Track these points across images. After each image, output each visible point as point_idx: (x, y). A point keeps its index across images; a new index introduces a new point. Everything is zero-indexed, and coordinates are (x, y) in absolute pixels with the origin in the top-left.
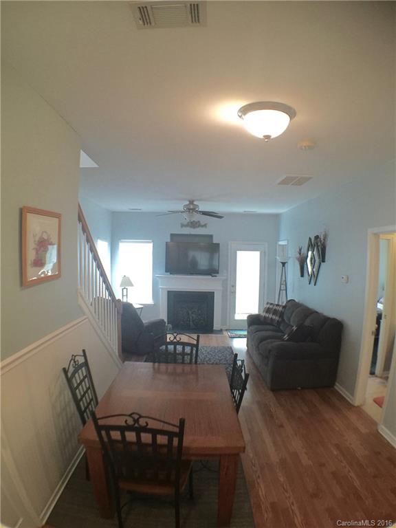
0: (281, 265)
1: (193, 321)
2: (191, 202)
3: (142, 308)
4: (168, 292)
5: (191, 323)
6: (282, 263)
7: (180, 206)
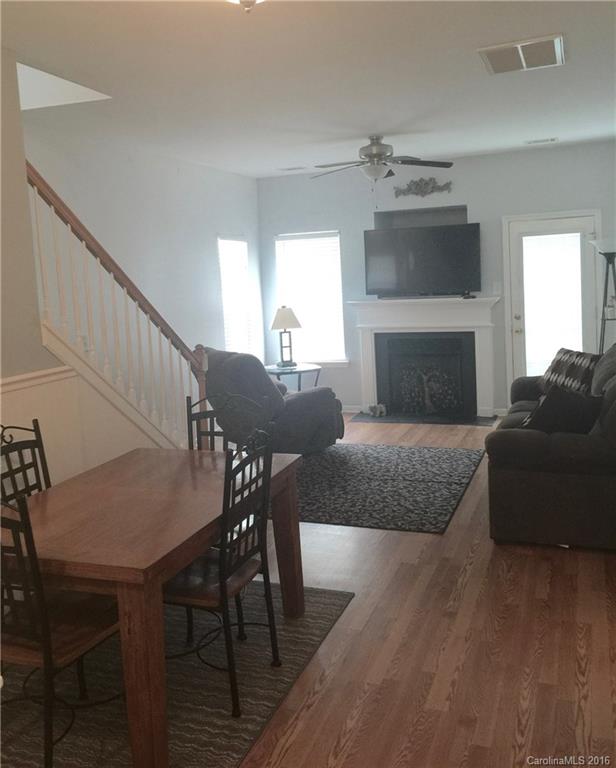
0: (602, 260)
1: (432, 396)
2: (376, 140)
3: (318, 371)
4: (377, 336)
5: (427, 402)
6: (605, 255)
7: (352, 152)
